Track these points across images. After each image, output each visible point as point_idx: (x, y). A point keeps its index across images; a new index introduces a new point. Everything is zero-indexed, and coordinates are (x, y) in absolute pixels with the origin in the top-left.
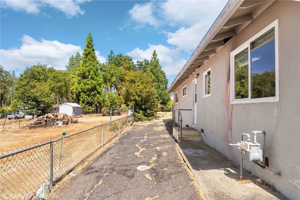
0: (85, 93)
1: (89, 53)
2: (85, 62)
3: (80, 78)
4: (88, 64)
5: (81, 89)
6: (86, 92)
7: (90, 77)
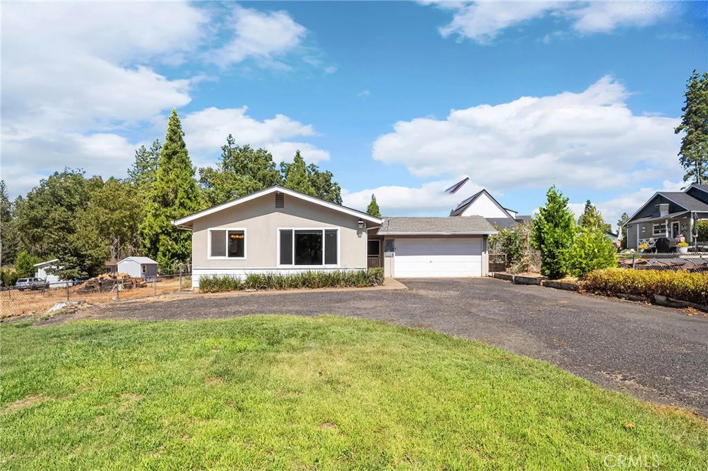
0: (168, 234)
1: (175, 153)
2: (166, 171)
3: (156, 205)
4: (172, 176)
5: (161, 227)
6: (170, 233)
7: (177, 202)
